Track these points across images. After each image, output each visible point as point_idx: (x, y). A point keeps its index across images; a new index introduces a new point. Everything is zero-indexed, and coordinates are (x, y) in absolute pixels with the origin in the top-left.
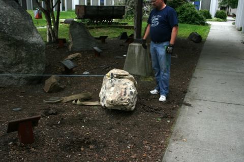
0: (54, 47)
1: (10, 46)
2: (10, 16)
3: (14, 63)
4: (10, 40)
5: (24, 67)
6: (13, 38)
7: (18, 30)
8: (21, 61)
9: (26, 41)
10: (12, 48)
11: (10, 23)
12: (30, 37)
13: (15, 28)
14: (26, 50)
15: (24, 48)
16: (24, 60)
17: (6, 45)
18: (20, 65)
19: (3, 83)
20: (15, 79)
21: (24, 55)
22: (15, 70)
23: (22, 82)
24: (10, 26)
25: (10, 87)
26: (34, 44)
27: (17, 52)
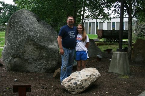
1: (37, 48)
2: (41, 33)
3: (38, 58)
4: (37, 46)
5: (44, 61)
6: (39, 44)
7: (43, 40)
8: (43, 58)
9: (47, 46)
10: (38, 50)
11: (39, 36)
12: (50, 45)
13: (42, 39)
14: (46, 52)
15: (45, 50)
16: (44, 57)
17: (35, 48)
18: (42, 60)
19: (32, 69)
20: (39, 68)
21: (44, 54)
22: (39, 63)
23: (43, 70)
24: (38, 38)
25: (35, 72)
26: (51, 49)
27: (41, 52)
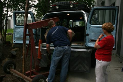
0: (4, 45)
